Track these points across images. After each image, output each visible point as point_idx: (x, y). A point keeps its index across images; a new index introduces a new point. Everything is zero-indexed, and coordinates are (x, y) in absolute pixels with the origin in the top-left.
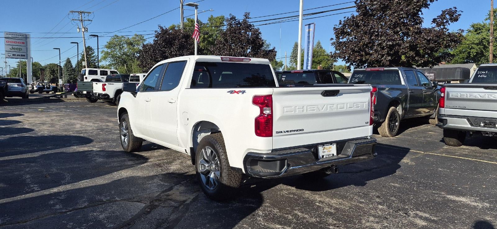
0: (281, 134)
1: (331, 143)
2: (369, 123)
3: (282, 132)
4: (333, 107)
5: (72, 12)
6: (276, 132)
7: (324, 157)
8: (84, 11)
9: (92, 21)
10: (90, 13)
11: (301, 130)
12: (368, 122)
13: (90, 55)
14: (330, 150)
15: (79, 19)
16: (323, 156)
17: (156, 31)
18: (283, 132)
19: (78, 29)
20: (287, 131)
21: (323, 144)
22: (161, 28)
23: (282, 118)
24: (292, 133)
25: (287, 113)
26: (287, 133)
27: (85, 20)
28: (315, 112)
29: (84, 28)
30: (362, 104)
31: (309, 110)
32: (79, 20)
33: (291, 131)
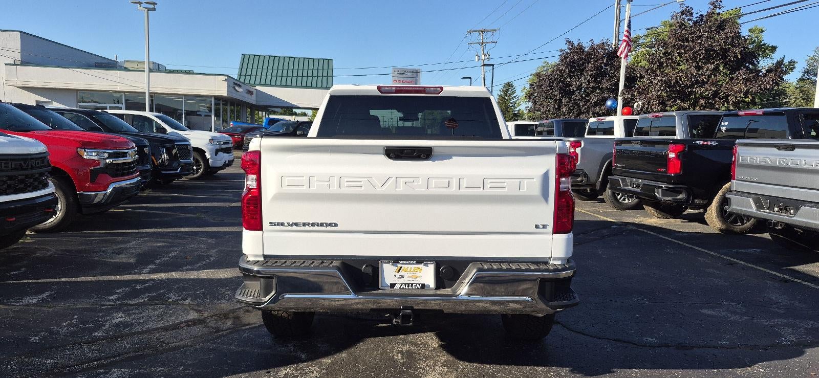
0: (281, 228)
1: (420, 260)
2: (550, 228)
3: (282, 224)
4: (415, 184)
5: (470, 32)
6: (270, 223)
7: (397, 287)
8: (487, 29)
9: (496, 42)
10: (495, 30)
11: (330, 225)
12: (544, 226)
13: (510, 95)
14: (418, 274)
15: (479, 41)
16: (393, 285)
17: (561, 51)
18: (286, 224)
19: (477, 57)
20: (296, 224)
21: (395, 260)
22: (570, 43)
23: (279, 197)
24: (307, 228)
25: (290, 188)
26: (294, 228)
27: (487, 43)
28: (362, 190)
29: (485, 54)
30: (518, 181)
31: (346, 184)
32: (479, 43)
33: (304, 224)
